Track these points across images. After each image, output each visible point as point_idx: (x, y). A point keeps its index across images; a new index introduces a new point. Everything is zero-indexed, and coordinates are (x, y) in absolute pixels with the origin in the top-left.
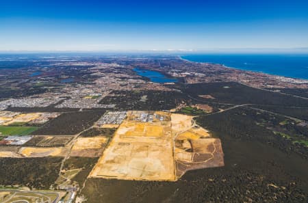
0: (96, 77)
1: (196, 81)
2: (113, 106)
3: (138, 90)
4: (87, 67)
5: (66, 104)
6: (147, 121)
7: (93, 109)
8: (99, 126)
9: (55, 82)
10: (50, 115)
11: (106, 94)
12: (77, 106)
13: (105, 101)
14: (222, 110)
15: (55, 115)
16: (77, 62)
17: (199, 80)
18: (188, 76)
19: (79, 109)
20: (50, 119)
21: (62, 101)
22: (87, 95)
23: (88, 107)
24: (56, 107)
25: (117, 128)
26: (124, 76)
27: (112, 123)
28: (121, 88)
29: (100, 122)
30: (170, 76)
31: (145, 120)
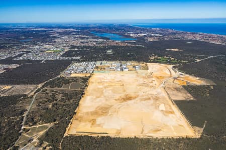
0: (55, 37)
1: (156, 40)
2: (78, 58)
3: (101, 46)
4: (45, 31)
5: (25, 57)
6: (122, 70)
7: (56, 60)
8: (67, 75)
9: (14, 41)
10: (6, 66)
11: (67, 49)
12: (39, 58)
13: (68, 54)
14: (198, 60)
15: (13, 66)
16: (35, 28)
17: (159, 39)
18: (145, 36)
19: (41, 61)
20: (8, 70)
21: (23, 54)
22: (49, 50)
23: (51, 59)
24: (15, 59)
25: (90, 77)
26: (83, 36)
27: (82, 72)
28: (83, 45)
29: (67, 72)
30: (128, 37)
31: (119, 69)
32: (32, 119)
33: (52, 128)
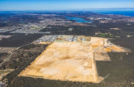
0: (41, 20)
1: (107, 22)
2: (49, 33)
3: (67, 26)
4: (36, 16)
5: (18, 31)
6: (72, 41)
7: (35, 34)
8: (37, 42)
9: (15, 22)
10: (4, 36)
11: (44, 27)
12: (25, 32)
13: (44, 30)
14: (129, 36)
15: (8, 37)
16: (31, 14)
17: (109, 21)
18: (100, 19)
19: (25, 34)
20: (4, 39)
21: (16, 30)
22: (33, 27)
23: (32, 33)
24: (10, 32)
25: (50, 44)
26: (59, 19)
27: (47, 41)
28: (56, 24)
29: (38, 41)
30: (89, 20)
31: (71, 40)
32: (4, 66)
33: (13, 72)
